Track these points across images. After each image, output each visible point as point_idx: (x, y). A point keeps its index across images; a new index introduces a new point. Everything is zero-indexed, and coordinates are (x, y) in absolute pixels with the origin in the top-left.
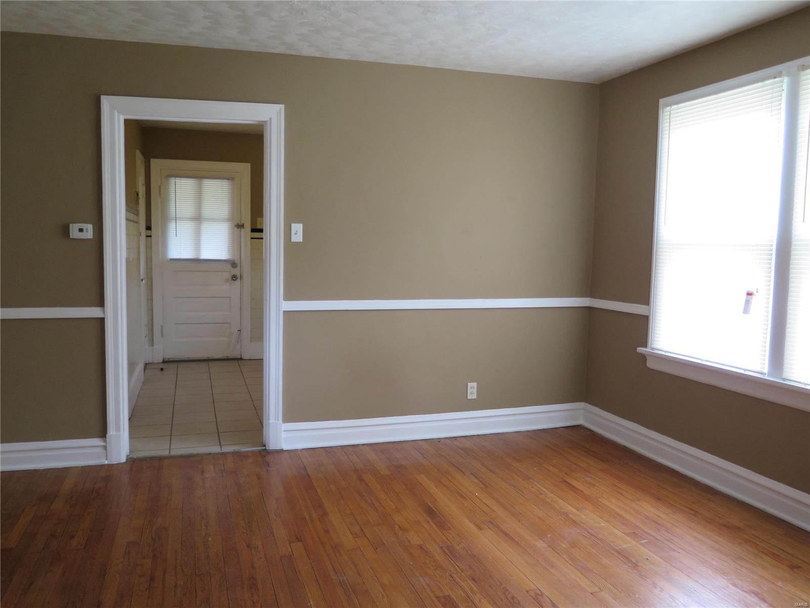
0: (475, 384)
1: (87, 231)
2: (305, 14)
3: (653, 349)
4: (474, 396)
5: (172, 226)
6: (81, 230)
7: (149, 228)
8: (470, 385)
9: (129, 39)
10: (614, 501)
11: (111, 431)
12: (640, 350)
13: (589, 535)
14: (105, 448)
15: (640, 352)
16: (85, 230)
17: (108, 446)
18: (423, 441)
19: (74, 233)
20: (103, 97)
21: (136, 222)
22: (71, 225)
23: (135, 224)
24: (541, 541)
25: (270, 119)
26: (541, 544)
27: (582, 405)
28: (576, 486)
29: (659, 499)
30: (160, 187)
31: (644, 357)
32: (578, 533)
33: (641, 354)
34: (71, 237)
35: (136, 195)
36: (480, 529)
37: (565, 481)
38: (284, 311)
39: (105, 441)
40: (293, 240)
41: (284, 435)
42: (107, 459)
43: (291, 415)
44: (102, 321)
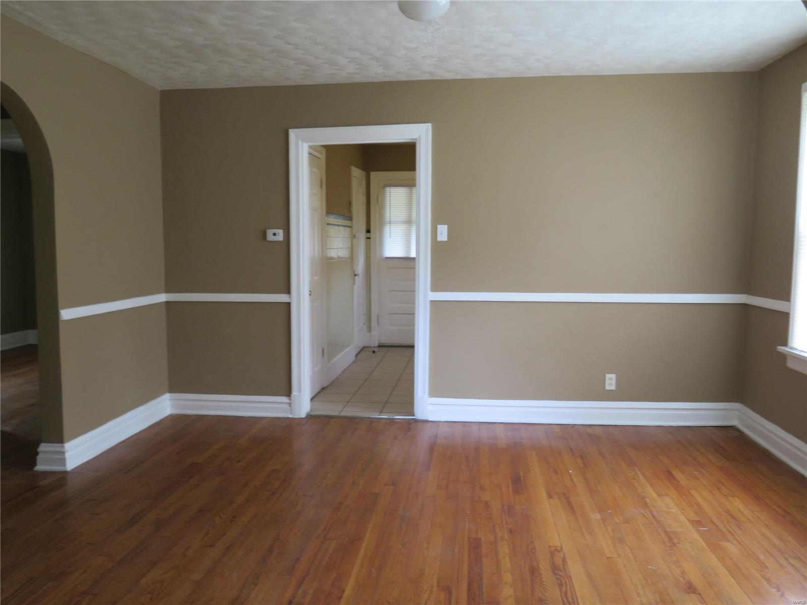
0: (613, 376)
1: (279, 235)
2: (419, 50)
3: (792, 348)
4: (613, 388)
5: (387, 229)
6: (274, 234)
7: (368, 231)
8: (608, 376)
9: (309, 83)
10: (705, 493)
11: (295, 392)
12: (781, 348)
13: (650, 515)
14: (290, 404)
15: (781, 351)
16: (277, 234)
17: (292, 404)
18: (558, 426)
19: (270, 237)
20: (290, 131)
21: (350, 227)
22: (268, 231)
23: (349, 228)
24: (598, 514)
25: (420, 136)
26: (595, 516)
27: (737, 406)
28: (677, 477)
29: (757, 498)
30: (378, 196)
31: (784, 357)
32: (642, 513)
33: (781, 353)
34: (268, 239)
35: (349, 203)
36: (550, 496)
37: (669, 472)
38: (431, 301)
39: (290, 399)
40: (439, 239)
41: (430, 408)
42: (291, 414)
43: (436, 391)
44: (289, 304)
